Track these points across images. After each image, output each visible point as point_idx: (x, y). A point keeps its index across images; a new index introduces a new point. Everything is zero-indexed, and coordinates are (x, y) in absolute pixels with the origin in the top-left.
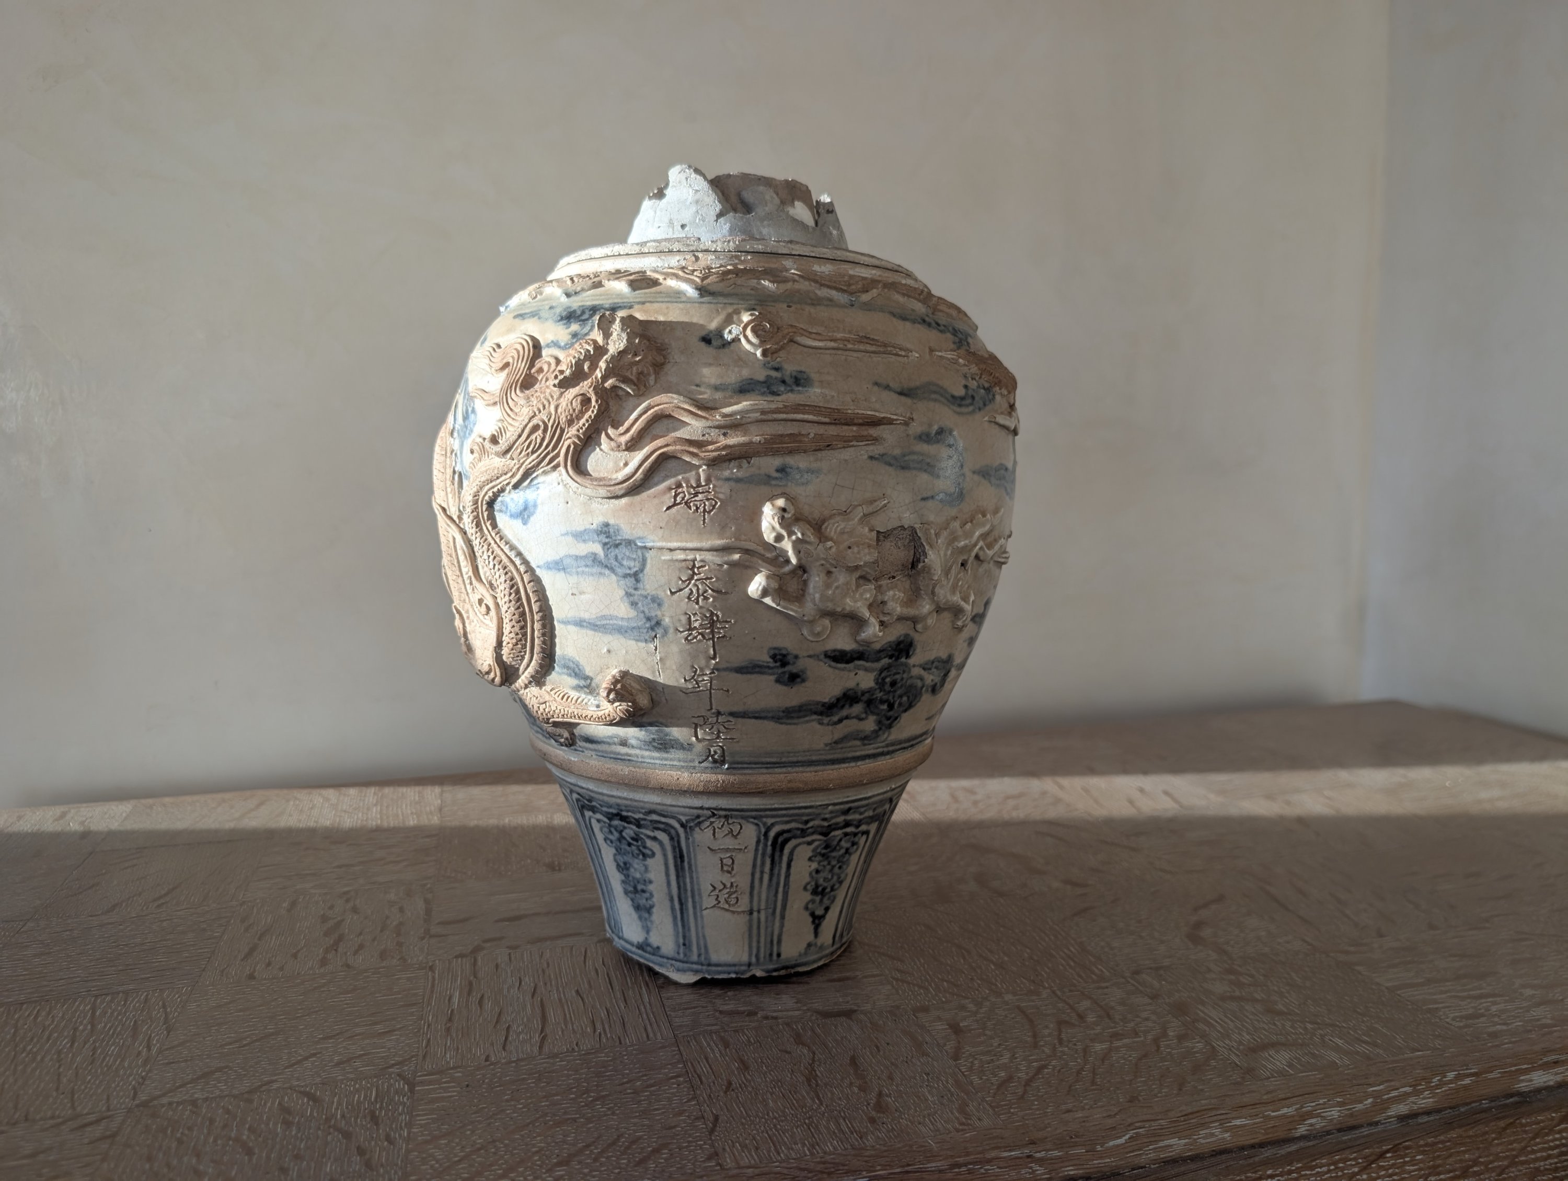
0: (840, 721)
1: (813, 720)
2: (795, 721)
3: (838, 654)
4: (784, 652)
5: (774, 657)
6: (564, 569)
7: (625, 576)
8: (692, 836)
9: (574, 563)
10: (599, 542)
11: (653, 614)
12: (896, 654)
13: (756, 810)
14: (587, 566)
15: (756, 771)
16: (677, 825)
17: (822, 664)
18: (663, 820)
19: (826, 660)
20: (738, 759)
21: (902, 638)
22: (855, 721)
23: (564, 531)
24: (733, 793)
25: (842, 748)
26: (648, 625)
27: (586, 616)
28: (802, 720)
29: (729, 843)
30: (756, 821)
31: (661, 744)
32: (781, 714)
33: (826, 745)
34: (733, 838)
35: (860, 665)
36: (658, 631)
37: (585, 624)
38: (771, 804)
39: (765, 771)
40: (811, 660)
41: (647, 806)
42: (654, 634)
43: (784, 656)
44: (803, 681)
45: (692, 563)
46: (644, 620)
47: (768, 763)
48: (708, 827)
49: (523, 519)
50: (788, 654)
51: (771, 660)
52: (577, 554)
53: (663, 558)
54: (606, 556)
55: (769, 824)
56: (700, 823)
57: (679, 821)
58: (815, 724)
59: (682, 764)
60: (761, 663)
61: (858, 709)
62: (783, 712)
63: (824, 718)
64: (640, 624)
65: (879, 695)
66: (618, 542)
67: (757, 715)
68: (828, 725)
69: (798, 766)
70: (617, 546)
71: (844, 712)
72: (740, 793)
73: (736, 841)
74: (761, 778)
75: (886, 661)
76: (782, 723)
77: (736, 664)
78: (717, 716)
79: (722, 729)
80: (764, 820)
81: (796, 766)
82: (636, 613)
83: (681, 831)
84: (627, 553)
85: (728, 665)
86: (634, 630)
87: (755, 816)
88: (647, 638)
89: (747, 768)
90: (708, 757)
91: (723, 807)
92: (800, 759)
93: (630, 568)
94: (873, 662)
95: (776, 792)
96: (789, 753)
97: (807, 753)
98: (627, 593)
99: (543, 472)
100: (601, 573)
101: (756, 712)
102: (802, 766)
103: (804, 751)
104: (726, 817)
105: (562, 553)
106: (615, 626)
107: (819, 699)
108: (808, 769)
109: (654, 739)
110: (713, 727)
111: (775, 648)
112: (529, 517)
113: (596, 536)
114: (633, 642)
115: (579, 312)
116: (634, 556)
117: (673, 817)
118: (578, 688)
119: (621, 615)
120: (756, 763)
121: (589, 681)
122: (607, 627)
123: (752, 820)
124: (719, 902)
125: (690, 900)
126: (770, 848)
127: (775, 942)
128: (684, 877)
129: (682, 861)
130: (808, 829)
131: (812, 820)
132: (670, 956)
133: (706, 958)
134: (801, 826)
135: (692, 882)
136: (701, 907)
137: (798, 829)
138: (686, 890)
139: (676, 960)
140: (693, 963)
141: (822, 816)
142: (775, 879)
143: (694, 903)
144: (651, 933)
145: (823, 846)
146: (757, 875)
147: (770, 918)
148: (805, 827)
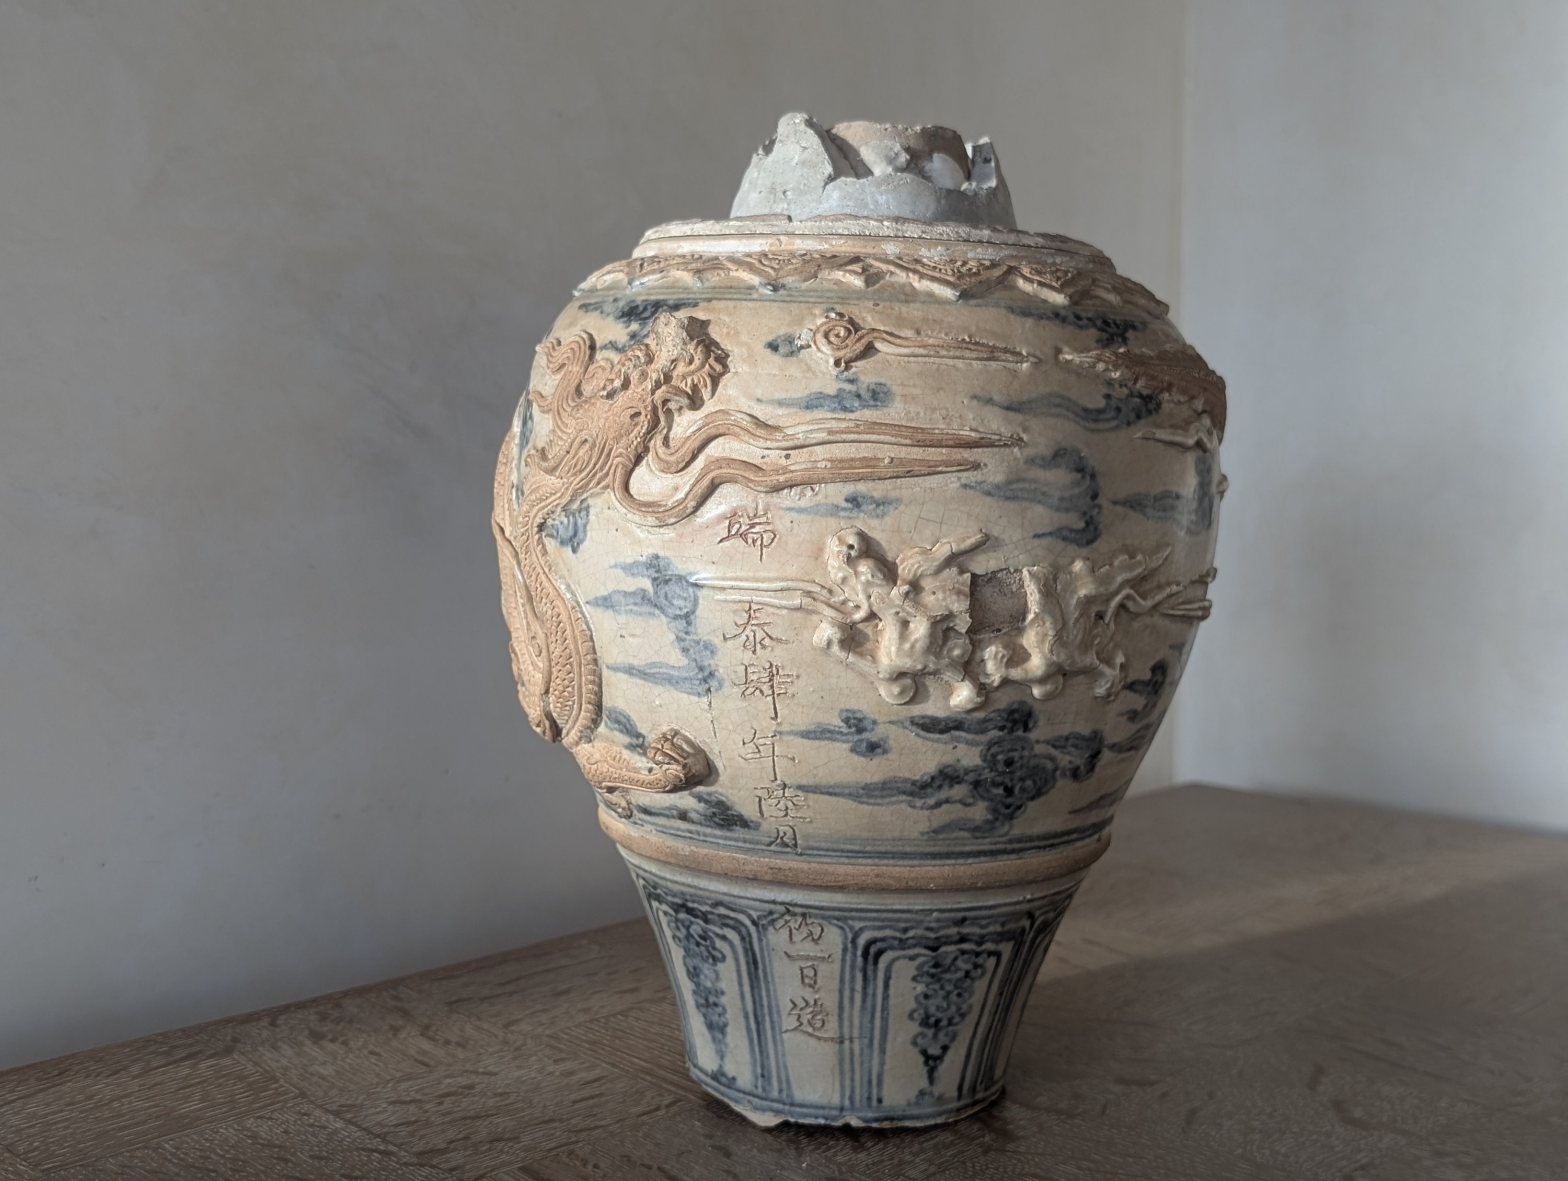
0: (938, 805)
1: (902, 802)
2: (879, 801)
3: (928, 721)
4: (859, 715)
5: (847, 721)
6: (612, 607)
7: (676, 617)
8: (765, 936)
9: (622, 599)
10: (649, 576)
11: (706, 664)
12: (1009, 725)
13: (840, 910)
14: (635, 604)
15: (834, 860)
16: (748, 922)
17: (907, 732)
18: (732, 914)
19: (914, 728)
20: (812, 843)
21: (1015, 706)
22: (959, 806)
23: (612, 563)
24: (807, 885)
25: (944, 839)
26: (700, 676)
27: (635, 662)
28: (887, 800)
29: (809, 948)
30: (840, 924)
31: (723, 820)
32: (861, 792)
33: (922, 834)
34: (812, 943)
35: (959, 737)
36: (711, 684)
37: (634, 671)
38: (857, 904)
39: (846, 861)
40: (893, 727)
41: (713, 895)
42: (707, 686)
43: (860, 720)
44: (885, 752)
45: (748, 605)
46: (696, 670)
47: (851, 851)
48: (783, 926)
49: (572, 546)
50: (864, 718)
51: (842, 724)
52: (626, 589)
53: (717, 597)
54: (656, 593)
55: (857, 929)
56: (773, 921)
57: (750, 917)
58: (904, 806)
59: (748, 845)
60: (832, 728)
61: (959, 791)
62: (863, 789)
63: (916, 800)
64: (691, 674)
65: (987, 775)
66: (667, 577)
67: (831, 790)
68: (922, 808)
69: (888, 858)
70: (667, 582)
71: (943, 794)
72: (816, 886)
73: (818, 948)
74: (842, 869)
75: (994, 734)
76: (862, 803)
77: (803, 728)
78: (784, 789)
79: (790, 805)
80: (850, 922)
81: (885, 858)
82: (686, 661)
83: (753, 929)
84: (678, 591)
85: (793, 728)
86: (686, 682)
87: (840, 917)
88: (699, 690)
89: (825, 856)
90: (777, 838)
91: (799, 902)
92: (890, 849)
93: (681, 609)
94: (976, 733)
95: (862, 889)
96: (874, 840)
97: (900, 843)
98: (677, 637)
99: (592, 494)
100: (650, 613)
101: (831, 787)
102: (893, 858)
103: (894, 840)
104: (804, 915)
105: (611, 587)
106: (665, 676)
107: (907, 775)
108: (901, 862)
109: (714, 814)
110: (779, 802)
111: (847, 711)
112: (578, 544)
113: (645, 572)
114: (686, 696)
115: (641, 308)
116: (685, 595)
117: (743, 912)
118: (631, 747)
119: (671, 663)
120: (834, 850)
121: (641, 739)
122: (657, 676)
123: (835, 922)
124: (801, 1024)
125: (767, 1018)
126: (860, 960)
127: (874, 1082)
128: (759, 988)
129: (756, 968)
130: (908, 939)
131: (912, 928)
132: (747, 1091)
133: (788, 1096)
134: (898, 935)
135: (768, 996)
136: (780, 1028)
137: (895, 938)
138: (762, 1006)
139: (754, 1096)
140: (772, 1101)
141: (926, 924)
142: (869, 1000)
143: (772, 1022)
144: (726, 1060)
145: (931, 964)
146: (847, 993)
147: (866, 1051)
148: (904, 937)
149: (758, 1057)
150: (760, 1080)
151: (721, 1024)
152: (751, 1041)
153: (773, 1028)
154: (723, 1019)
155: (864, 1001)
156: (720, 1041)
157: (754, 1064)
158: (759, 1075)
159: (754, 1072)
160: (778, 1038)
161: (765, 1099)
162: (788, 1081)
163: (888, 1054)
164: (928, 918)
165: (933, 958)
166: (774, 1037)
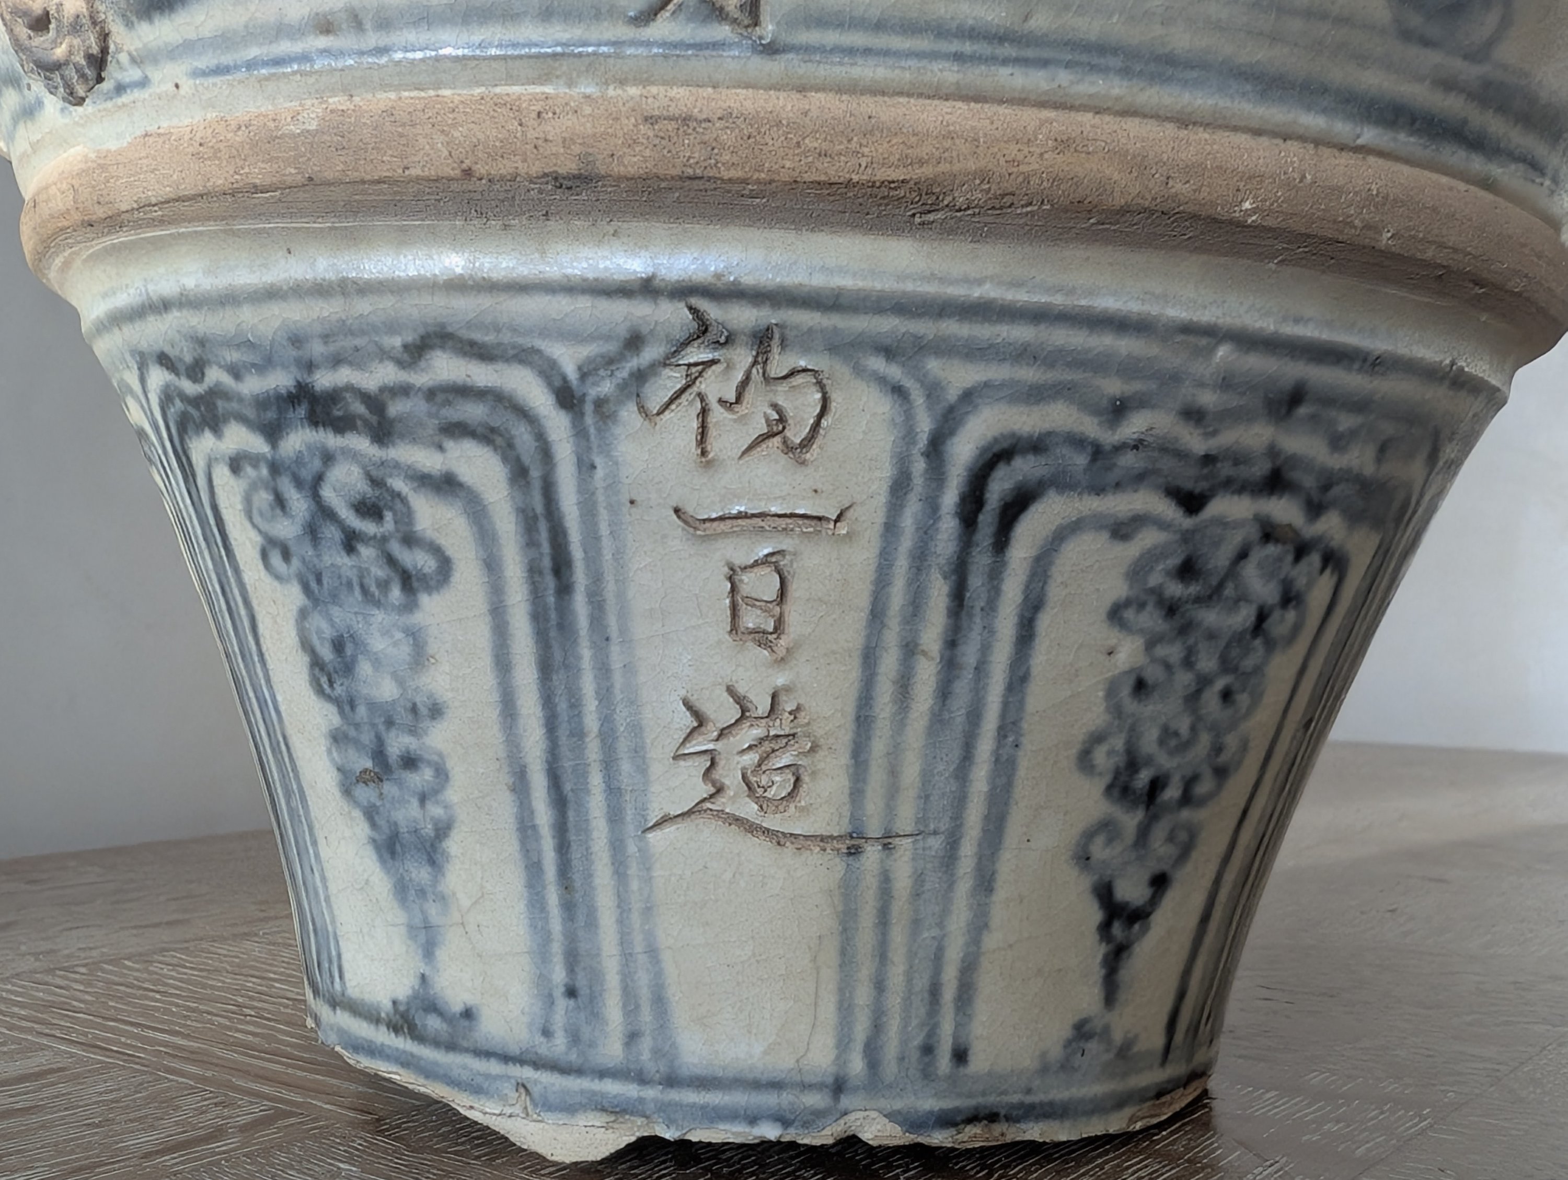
13: (896, 308)
16: (540, 400)
18: (481, 373)
29: (769, 485)
55: (952, 395)
57: (549, 372)
73: (806, 478)
83: (557, 426)
89: (867, 52)
91: (748, 280)
104: (760, 340)
117: (526, 357)
120: (910, 28)
123: (877, 364)
124: (719, 790)
125: (596, 780)
126: (949, 525)
127: (949, 994)
128: (571, 667)
129: (564, 589)
130: (1120, 448)
131: (1141, 402)
132: (514, 1050)
133: (657, 1052)
134: (1091, 427)
135: (605, 695)
136: (642, 812)
137: (1077, 441)
138: (579, 734)
139: (538, 1064)
140: (603, 1074)
141: (1187, 393)
142: (962, 687)
143: (613, 791)
144: (441, 954)
145: (1174, 561)
146: (889, 663)
147: (933, 881)
148: (1110, 438)
149: (556, 925)
150: (562, 1004)
151: (428, 830)
152: (533, 869)
153: (615, 817)
154: (436, 811)
155: (944, 693)
156: (422, 893)
157: (541, 954)
158: (559, 992)
159: (542, 980)
160: (632, 848)
161: (579, 1072)
162: (660, 1001)
163: (1001, 893)
164: (1199, 368)
165: (1186, 537)
166: (617, 847)
